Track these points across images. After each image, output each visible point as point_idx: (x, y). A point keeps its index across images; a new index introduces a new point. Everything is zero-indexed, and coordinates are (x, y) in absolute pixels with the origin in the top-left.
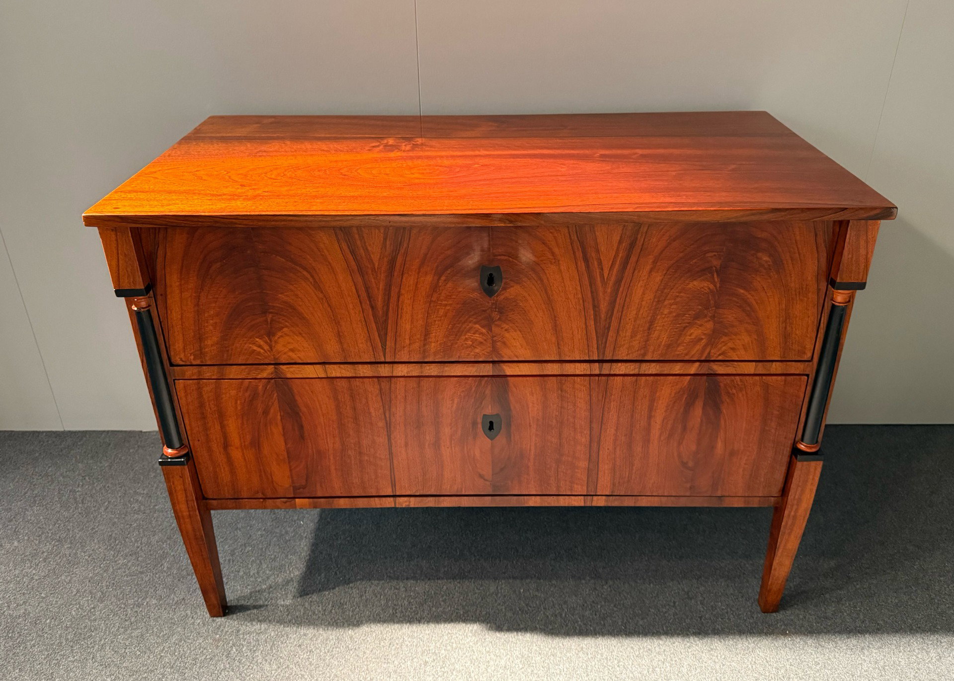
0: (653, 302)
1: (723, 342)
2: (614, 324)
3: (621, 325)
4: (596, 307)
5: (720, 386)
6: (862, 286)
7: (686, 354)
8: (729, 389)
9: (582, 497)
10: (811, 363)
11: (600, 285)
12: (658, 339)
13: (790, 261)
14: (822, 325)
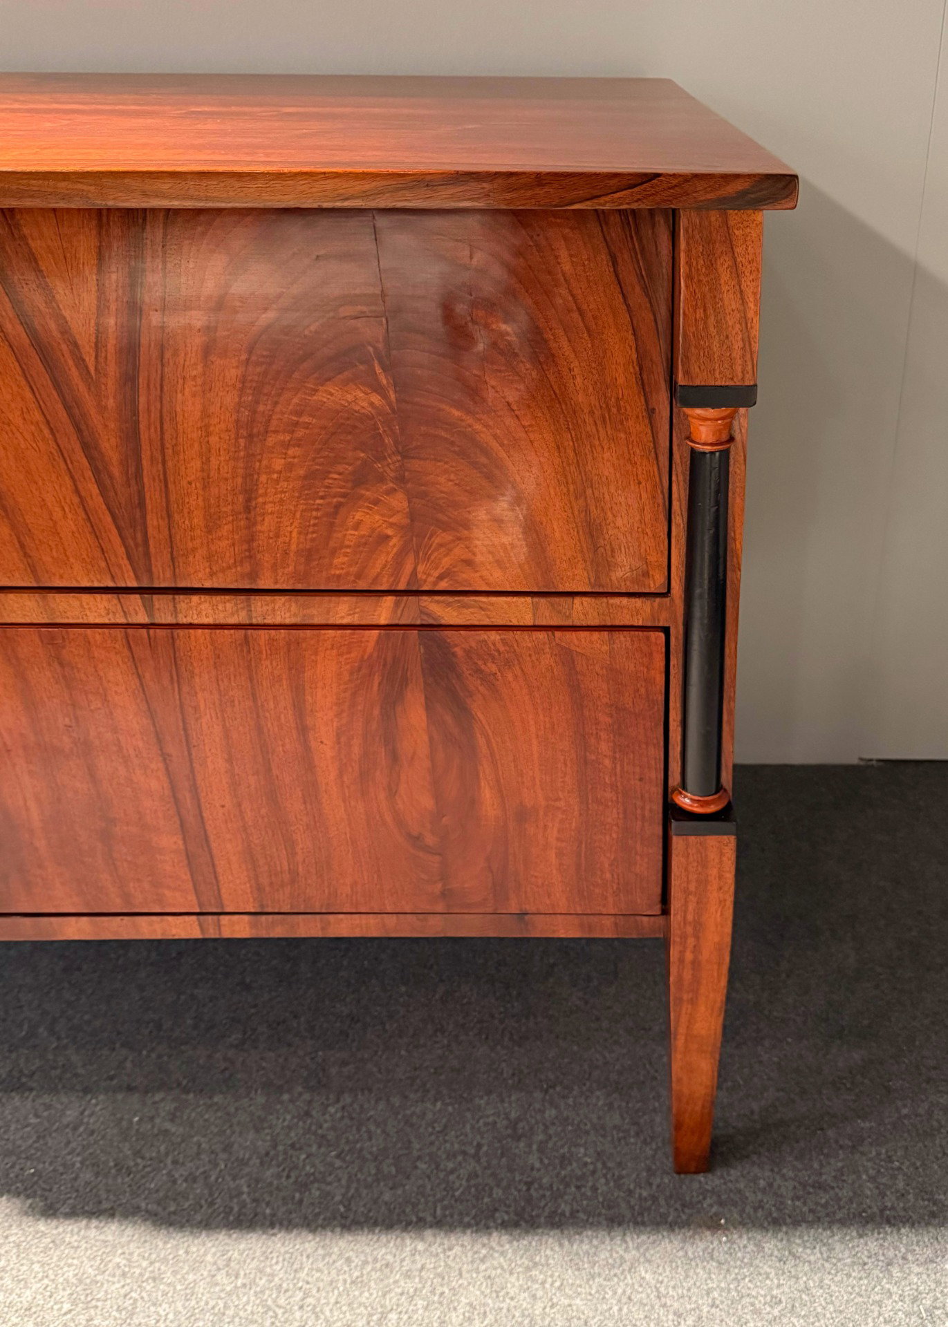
0: (237, 439)
1: (441, 545)
2: (153, 497)
3: (173, 498)
4: (90, 448)
5: (454, 654)
6: (743, 396)
7: (359, 576)
8: (480, 663)
9: (194, 918)
10: (667, 600)
11: (82, 387)
12: (277, 536)
13: (560, 332)
14: (675, 504)
